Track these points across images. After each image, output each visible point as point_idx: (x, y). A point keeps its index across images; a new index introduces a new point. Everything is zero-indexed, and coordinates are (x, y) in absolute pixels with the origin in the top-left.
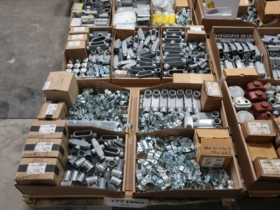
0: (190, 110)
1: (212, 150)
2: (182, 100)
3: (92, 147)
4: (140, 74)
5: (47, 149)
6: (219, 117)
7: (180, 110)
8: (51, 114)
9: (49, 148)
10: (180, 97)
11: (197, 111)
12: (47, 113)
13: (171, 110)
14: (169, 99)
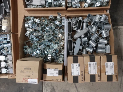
3: (80, 37)
5: (94, 65)
8: (58, 72)
9: (94, 64)
12: (57, 75)
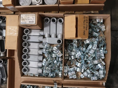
0: (41, 39)
1: (85, 30)
2: (31, 44)
4: (3, 77)
6: (50, 18)
7: (41, 46)
10: (29, 45)
11: (42, 33)
13: (41, 52)
14: (30, 53)
